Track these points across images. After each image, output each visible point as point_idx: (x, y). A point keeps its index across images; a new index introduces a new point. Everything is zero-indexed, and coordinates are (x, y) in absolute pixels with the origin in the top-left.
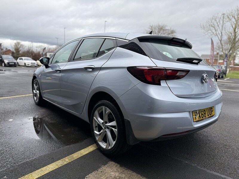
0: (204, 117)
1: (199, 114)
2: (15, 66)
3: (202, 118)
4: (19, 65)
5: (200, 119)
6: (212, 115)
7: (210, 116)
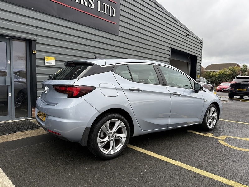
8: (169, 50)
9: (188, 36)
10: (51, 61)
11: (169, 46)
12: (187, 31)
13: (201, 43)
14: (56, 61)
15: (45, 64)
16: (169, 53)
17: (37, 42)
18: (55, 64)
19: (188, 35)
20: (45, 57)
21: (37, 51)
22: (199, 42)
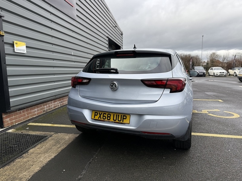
0: (106, 119)
1: (100, 115)
2: (205, 76)
3: (102, 119)
4: (210, 75)
5: (100, 119)
6: (121, 122)
7: (117, 121)
8: (107, 39)
9: (116, 28)
10: (21, 47)
11: (107, 35)
12: (115, 22)
13: (122, 34)
14: (27, 47)
15: (16, 51)
16: (107, 43)
17: (3, 18)
18: (25, 52)
19: (116, 26)
20: (15, 41)
21: (6, 32)
22: (121, 33)
